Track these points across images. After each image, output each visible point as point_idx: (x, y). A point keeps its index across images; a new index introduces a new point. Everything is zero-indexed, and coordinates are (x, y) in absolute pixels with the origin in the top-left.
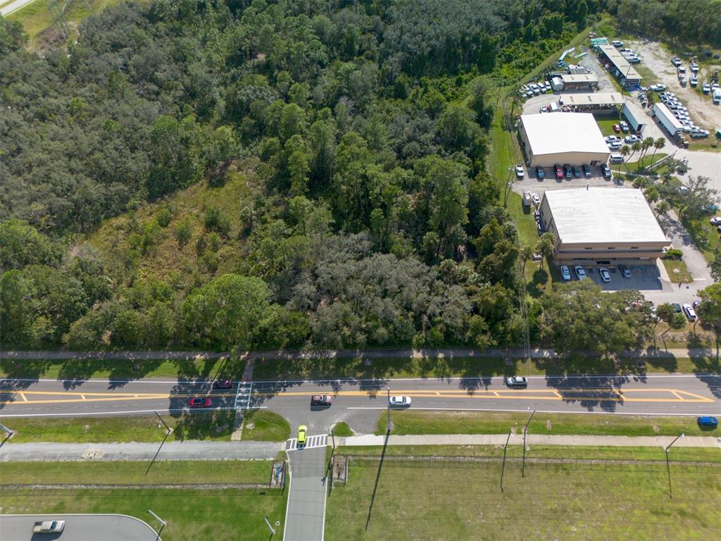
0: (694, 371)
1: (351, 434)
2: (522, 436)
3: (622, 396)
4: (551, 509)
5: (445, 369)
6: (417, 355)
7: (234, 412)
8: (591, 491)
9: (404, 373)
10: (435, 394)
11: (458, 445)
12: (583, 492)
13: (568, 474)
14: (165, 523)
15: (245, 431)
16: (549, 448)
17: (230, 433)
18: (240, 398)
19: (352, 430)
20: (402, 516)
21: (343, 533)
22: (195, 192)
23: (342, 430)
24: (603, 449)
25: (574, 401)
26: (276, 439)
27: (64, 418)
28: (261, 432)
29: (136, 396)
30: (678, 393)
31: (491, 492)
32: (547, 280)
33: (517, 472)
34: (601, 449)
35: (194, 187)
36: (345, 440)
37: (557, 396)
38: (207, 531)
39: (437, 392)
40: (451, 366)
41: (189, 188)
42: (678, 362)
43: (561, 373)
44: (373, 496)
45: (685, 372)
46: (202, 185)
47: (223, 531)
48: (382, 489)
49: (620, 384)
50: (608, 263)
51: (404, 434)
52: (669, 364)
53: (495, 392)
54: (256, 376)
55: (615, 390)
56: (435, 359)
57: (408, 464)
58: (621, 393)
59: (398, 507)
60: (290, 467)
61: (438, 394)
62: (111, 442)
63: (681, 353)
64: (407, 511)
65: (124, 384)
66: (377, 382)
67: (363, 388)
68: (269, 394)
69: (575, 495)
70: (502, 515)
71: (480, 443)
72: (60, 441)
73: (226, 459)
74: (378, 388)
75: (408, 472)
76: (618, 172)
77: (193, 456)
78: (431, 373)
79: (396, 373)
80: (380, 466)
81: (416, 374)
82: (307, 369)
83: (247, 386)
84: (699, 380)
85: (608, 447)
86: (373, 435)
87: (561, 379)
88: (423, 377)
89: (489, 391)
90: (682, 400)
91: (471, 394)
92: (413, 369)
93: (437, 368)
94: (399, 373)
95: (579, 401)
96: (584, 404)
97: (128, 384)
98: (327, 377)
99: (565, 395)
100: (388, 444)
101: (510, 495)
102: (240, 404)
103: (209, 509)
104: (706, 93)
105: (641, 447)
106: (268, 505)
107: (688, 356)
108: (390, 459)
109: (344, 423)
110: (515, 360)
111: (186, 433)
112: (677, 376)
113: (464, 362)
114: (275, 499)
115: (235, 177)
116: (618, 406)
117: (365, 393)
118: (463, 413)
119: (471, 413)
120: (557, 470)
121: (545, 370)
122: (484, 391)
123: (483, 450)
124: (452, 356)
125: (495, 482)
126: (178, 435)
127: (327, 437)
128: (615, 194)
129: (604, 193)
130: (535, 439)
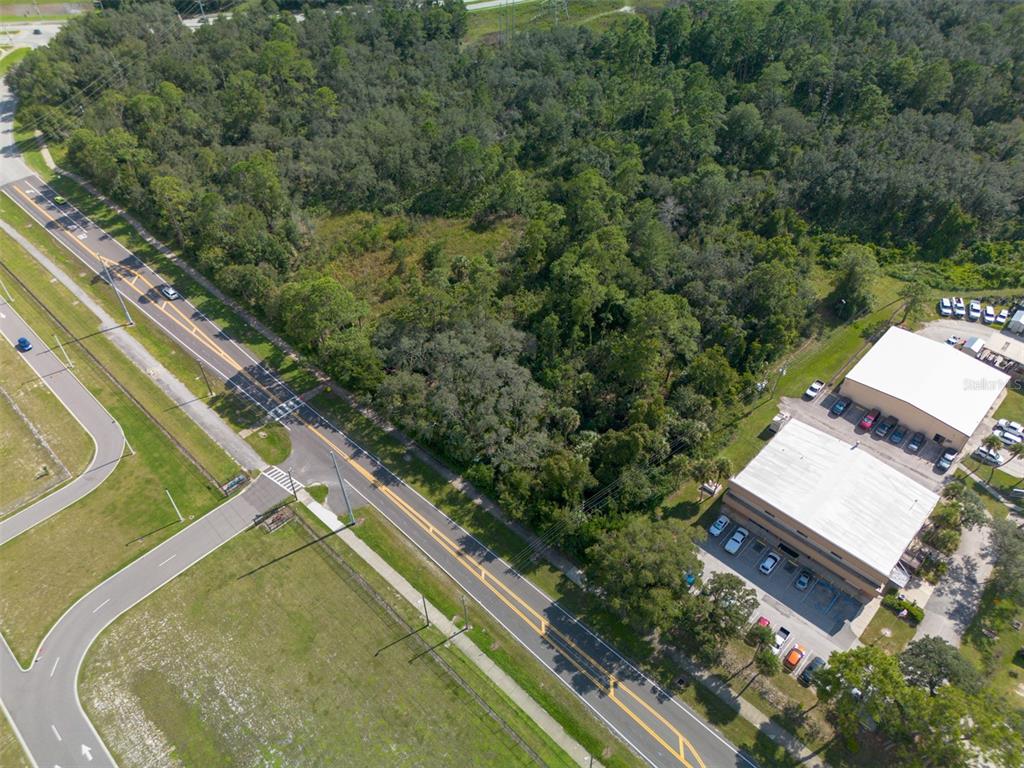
0: (743, 748)
1: (321, 501)
2: (457, 630)
3: (612, 690)
4: (397, 711)
5: (466, 515)
6: (458, 484)
7: (266, 414)
8: (454, 734)
9: (426, 489)
10: (429, 528)
11: (391, 586)
12: (445, 726)
13: (453, 700)
14: (134, 453)
15: (255, 435)
16: (467, 661)
17: (243, 428)
18: (281, 408)
19: (326, 499)
20: (275, 595)
21: (221, 565)
22: (453, 225)
23: (318, 494)
24: (520, 714)
25: (552, 647)
26: (266, 458)
27: (168, 337)
28: (264, 445)
29: (223, 354)
30: (685, 746)
31: (367, 647)
32: (689, 518)
33: (410, 654)
34: (518, 712)
35: (455, 221)
36: (310, 502)
37: (540, 629)
38: (148, 481)
39: (432, 528)
40: (475, 518)
41: (451, 220)
42: (736, 721)
43: (575, 612)
44: (275, 561)
45: (730, 737)
46: (466, 222)
47: (156, 490)
48: (288, 563)
49: (628, 677)
50: (795, 555)
51: (360, 538)
52: (721, 712)
53: (484, 572)
54: (313, 402)
55: (613, 679)
56: (469, 500)
57: (332, 563)
58: (615, 685)
59: (282, 585)
60: (249, 486)
61: (431, 529)
62: (173, 373)
63: (754, 715)
64: (283, 595)
65: (226, 339)
66: (393, 479)
67: (375, 474)
68: (303, 421)
69: (435, 723)
70: (349, 673)
71: (411, 601)
72: (148, 349)
73: (218, 444)
74: (387, 484)
75: (324, 567)
76: (969, 472)
77: (202, 424)
78: (448, 509)
79: (418, 484)
80: (309, 545)
81: (434, 498)
82: (354, 425)
83: (298, 403)
84: (735, 760)
85: (529, 718)
86: (336, 517)
87: (567, 617)
88: (437, 506)
89: (480, 567)
90: (681, 757)
91: (459, 554)
92: (437, 493)
93: (461, 508)
94: (422, 486)
95: (557, 651)
96: (558, 659)
97: (226, 342)
98: (361, 443)
99: (550, 633)
100: (338, 534)
101: (377, 665)
102: (276, 412)
103: (167, 468)
105: (563, 752)
106: (201, 499)
107: (758, 726)
108: (324, 546)
109: (327, 489)
110: (544, 561)
111: (219, 404)
112: (715, 732)
113: (491, 524)
114: (211, 499)
115: (501, 231)
116: (594, 693)
117: (371, 479)
118: (431, 565)
119: (438, 570)
120: (448, 686)
121: (562, 596)
122: (475, 563)
123: (406, 609)
124: (487, 510)
125: (380, 642)
126: (211, 403)
127: (301, 488)
128: (888, 478)
129: (871, 467)
130: (465, 644)
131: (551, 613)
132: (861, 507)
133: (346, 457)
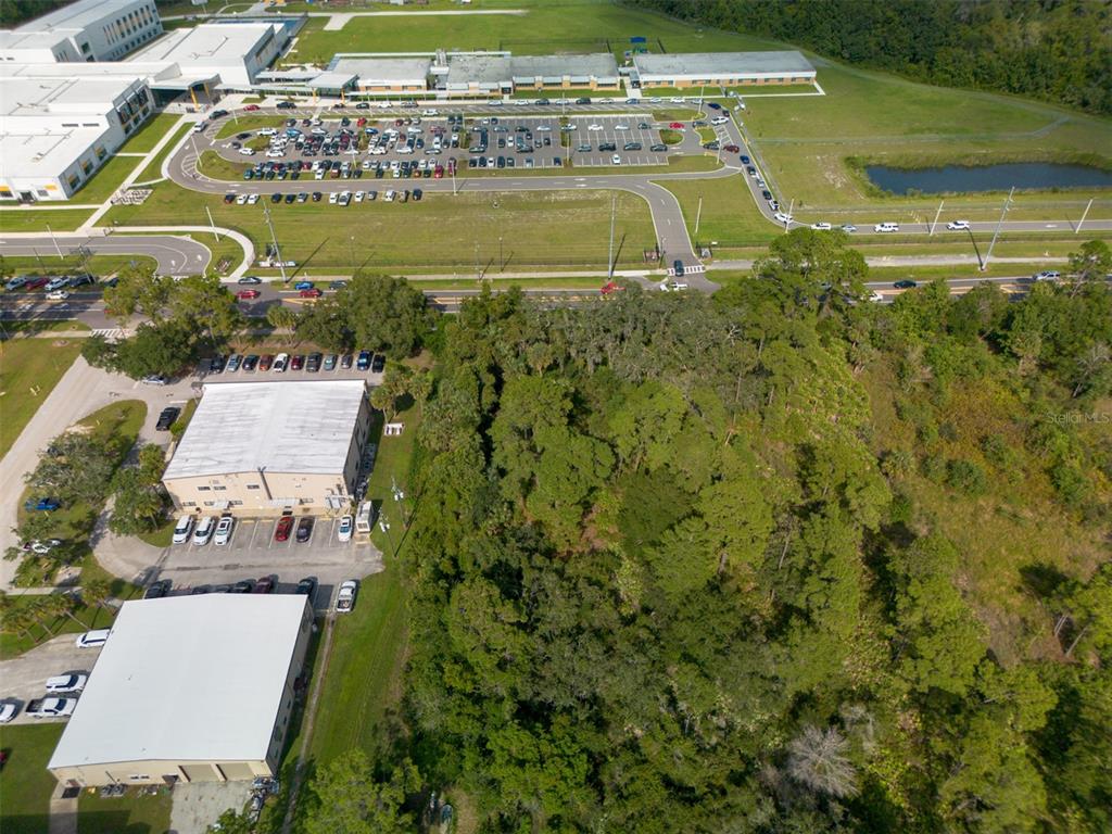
1: (646, 276)
36: (650, 273)
51: (595, 277)
71: (524, 273)
86: (625, 276)
123: (522, 270)
128: (220, 462)
129: (240, 461)
132: (239, 423)
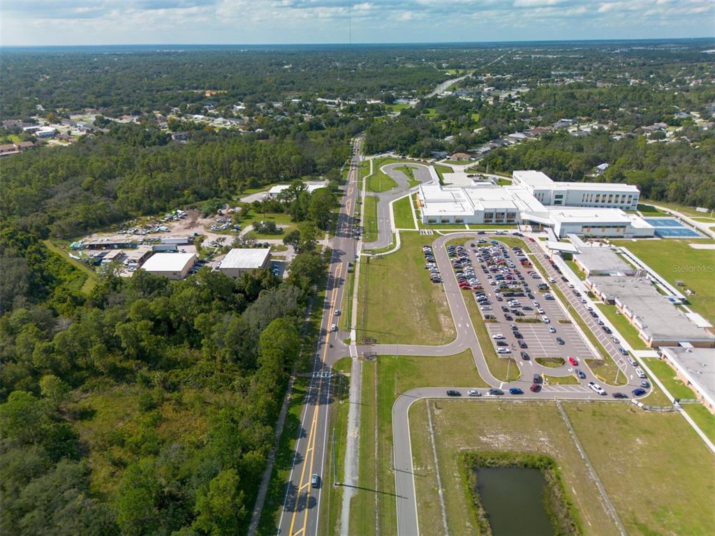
2: (354, 298)
3: (338, 277)
4: (383, 296)
5: (318, 313)
6: (308, 320)
7: (332, 378)
9: (318, 324)
11: (357, 312)
12: (376, 289)
13: (369, 291)
14: (396, 393)
15: (345, 372)
16: (359, 293)
17: (346, 377)
18: (324, 375)
19: (347, 339)
20: (388, 326)
23: (348, 342)
26: (350, 361)
29: (315, 421)
30: (338, 268)
31: (377, 306)
33: (369, 300)
34: (360, 284)
36: (353, 341)
39: (330, 315)
40: (317, 311)
43: (325, 287)
45: (329, 265)
49: (332, 277)
51: (351, 324)
53: (332, 301)
55: (335, 278)
56: (311, 315)
57: (365, 324)
59: (384, 327)
62: (347, 426)
64: (386, 325)
65: (303, 429)
66: (322, 331)
67: (326, 335)
69: (378, 291)
71: (357, 307)
74: (326, 331)
75: (369, 324)
77: (359, 389)
78: (320, 316)
79: (318, 326)
81: (319, 320)
83: (316, 374)
84: (333, 264)
85: (359, 282)
86: (351, 333)
87: (328, 287)
88: (321, 318)
91: (332, 307)
92: (316, 321)
93: (317, 315)
95: (339, 285)
98: (316, 347)
99: (336, 288)
100: (355, 329)
101: (378, 303)
102: (328, 375)
104: (158, 232)
108: (362, 328)
109: (344, 341)
110: (317, 296)
111: (344, 395)
112: (330, 267)
113: (316, 308)
115: (86, 404)
116: (342, 279)
117: (328, 335)
119: (342, 308)
120: (367, 293)
121: (323, 290)
122: (332, 304)
123: (360, 307)
124: (312, 311)
125: (373, 305)
126: (345, 398)
127: (351, 346)
130: (355, 295)
131: (331, 289)
133: (326, 344)
